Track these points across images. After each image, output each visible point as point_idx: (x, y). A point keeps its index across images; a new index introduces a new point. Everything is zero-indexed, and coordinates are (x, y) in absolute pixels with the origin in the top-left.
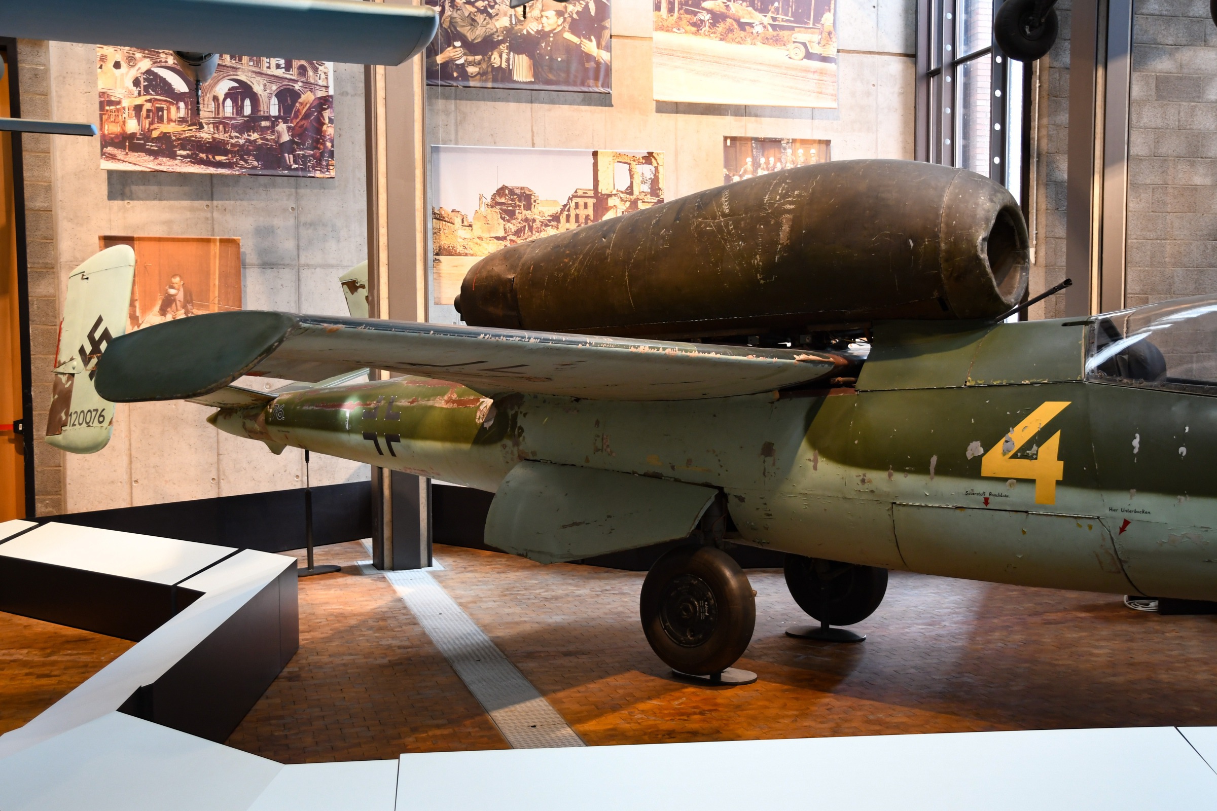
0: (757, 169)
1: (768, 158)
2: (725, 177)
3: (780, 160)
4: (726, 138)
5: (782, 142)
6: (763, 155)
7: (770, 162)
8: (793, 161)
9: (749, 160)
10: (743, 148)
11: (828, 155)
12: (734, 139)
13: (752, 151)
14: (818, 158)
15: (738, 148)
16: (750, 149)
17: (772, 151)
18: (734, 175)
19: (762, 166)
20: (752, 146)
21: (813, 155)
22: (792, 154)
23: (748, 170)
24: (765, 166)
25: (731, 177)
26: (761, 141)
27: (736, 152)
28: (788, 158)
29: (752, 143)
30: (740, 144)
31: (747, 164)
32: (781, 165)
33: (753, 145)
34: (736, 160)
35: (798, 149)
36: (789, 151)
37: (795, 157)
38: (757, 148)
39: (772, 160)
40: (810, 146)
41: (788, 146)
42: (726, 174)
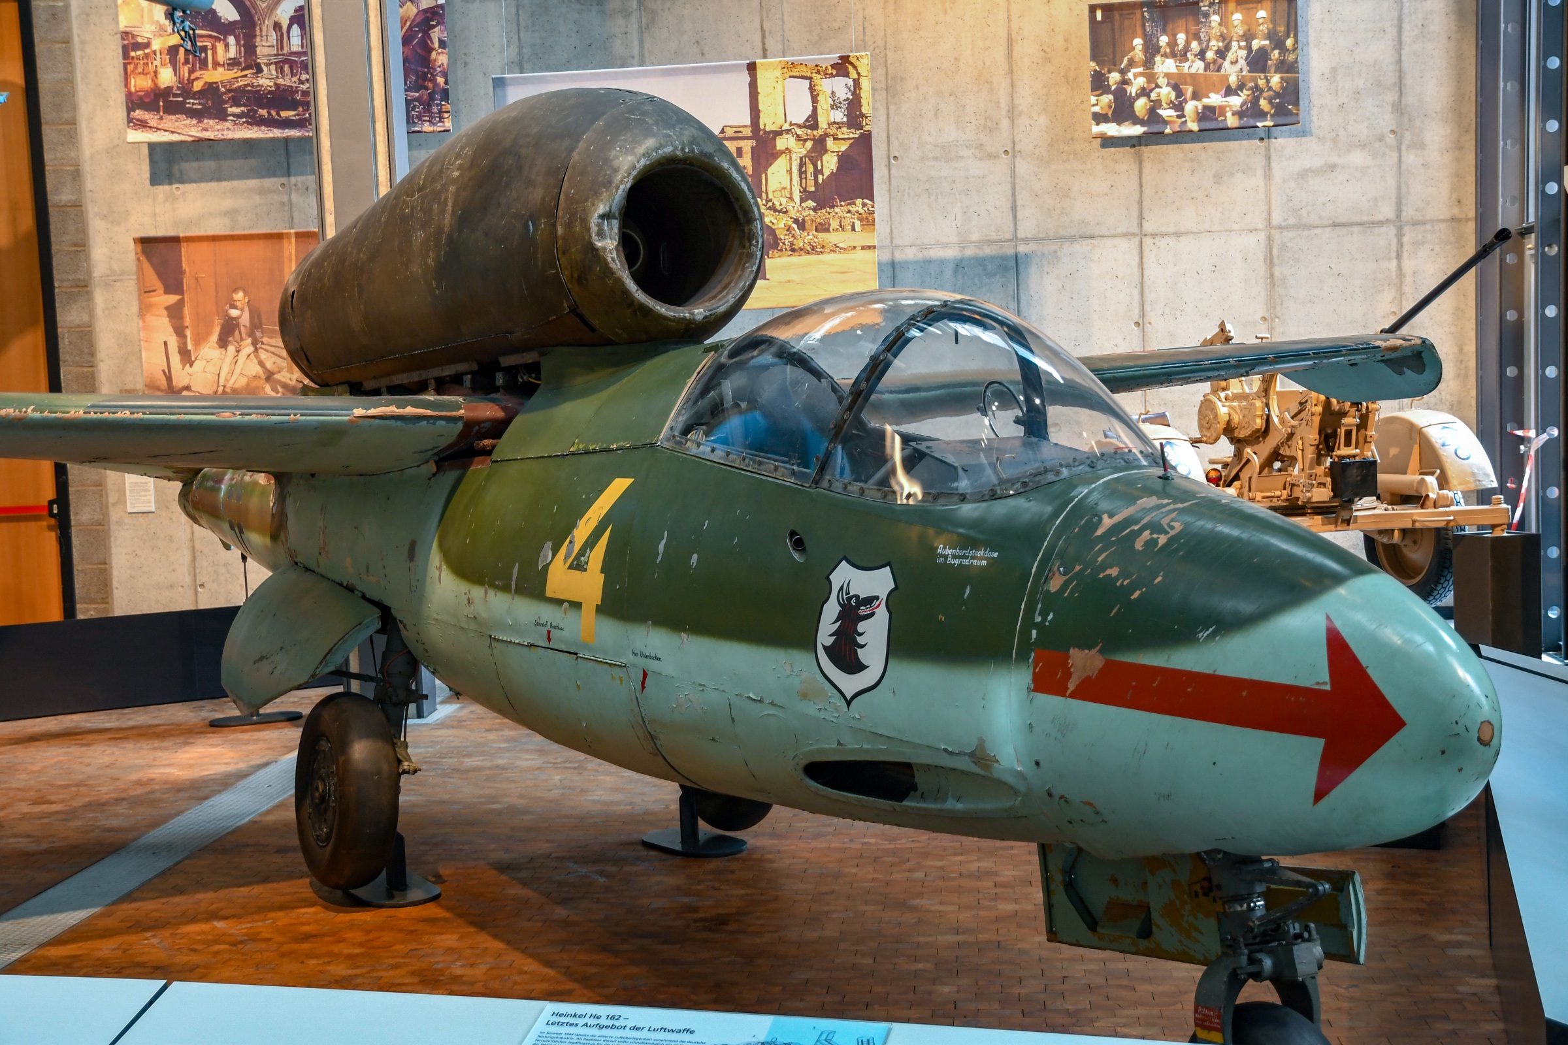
0: (1153, 56)
1: (1174, 35)
2: (1092, 76)
3: (1197, 36)
4: (1093, 9)
5: (1201, 4)
6: (1164, 32)
7: (1179, 42)
8: (1222, 36)
9: (1138, 42)
10: (1126, 23)
11: (1293, 18)
12: (1107, 8)
13: (1144, 26)
14: (1271, 26)
15: (1117, 24)
16: (1139, 23)
17: (1181, 23)
18: (1109, 72)
19: (1162, 50)
20: (1143, 17)
21: (1261, 21)
22: (1220, 24)
23: (1137, 59)
24: (1168, 50)
25: (1104, 75)
26: (1160, 6)
27: (1113, 30)
28: (1214, 31)
29: (1143, 13)
30: (1121, 15)
31: (1134, 49)
32: (1200, 44)
33: (1146, 14)
34: (1114, 45)
35: (1232, 14)
36: (1215, 19)
37: (1227, 28)
38: (1152, 19)
39: (1181, 38)
40: (1255, 5)
41: (1212, 10)
42: (1095, 71)
